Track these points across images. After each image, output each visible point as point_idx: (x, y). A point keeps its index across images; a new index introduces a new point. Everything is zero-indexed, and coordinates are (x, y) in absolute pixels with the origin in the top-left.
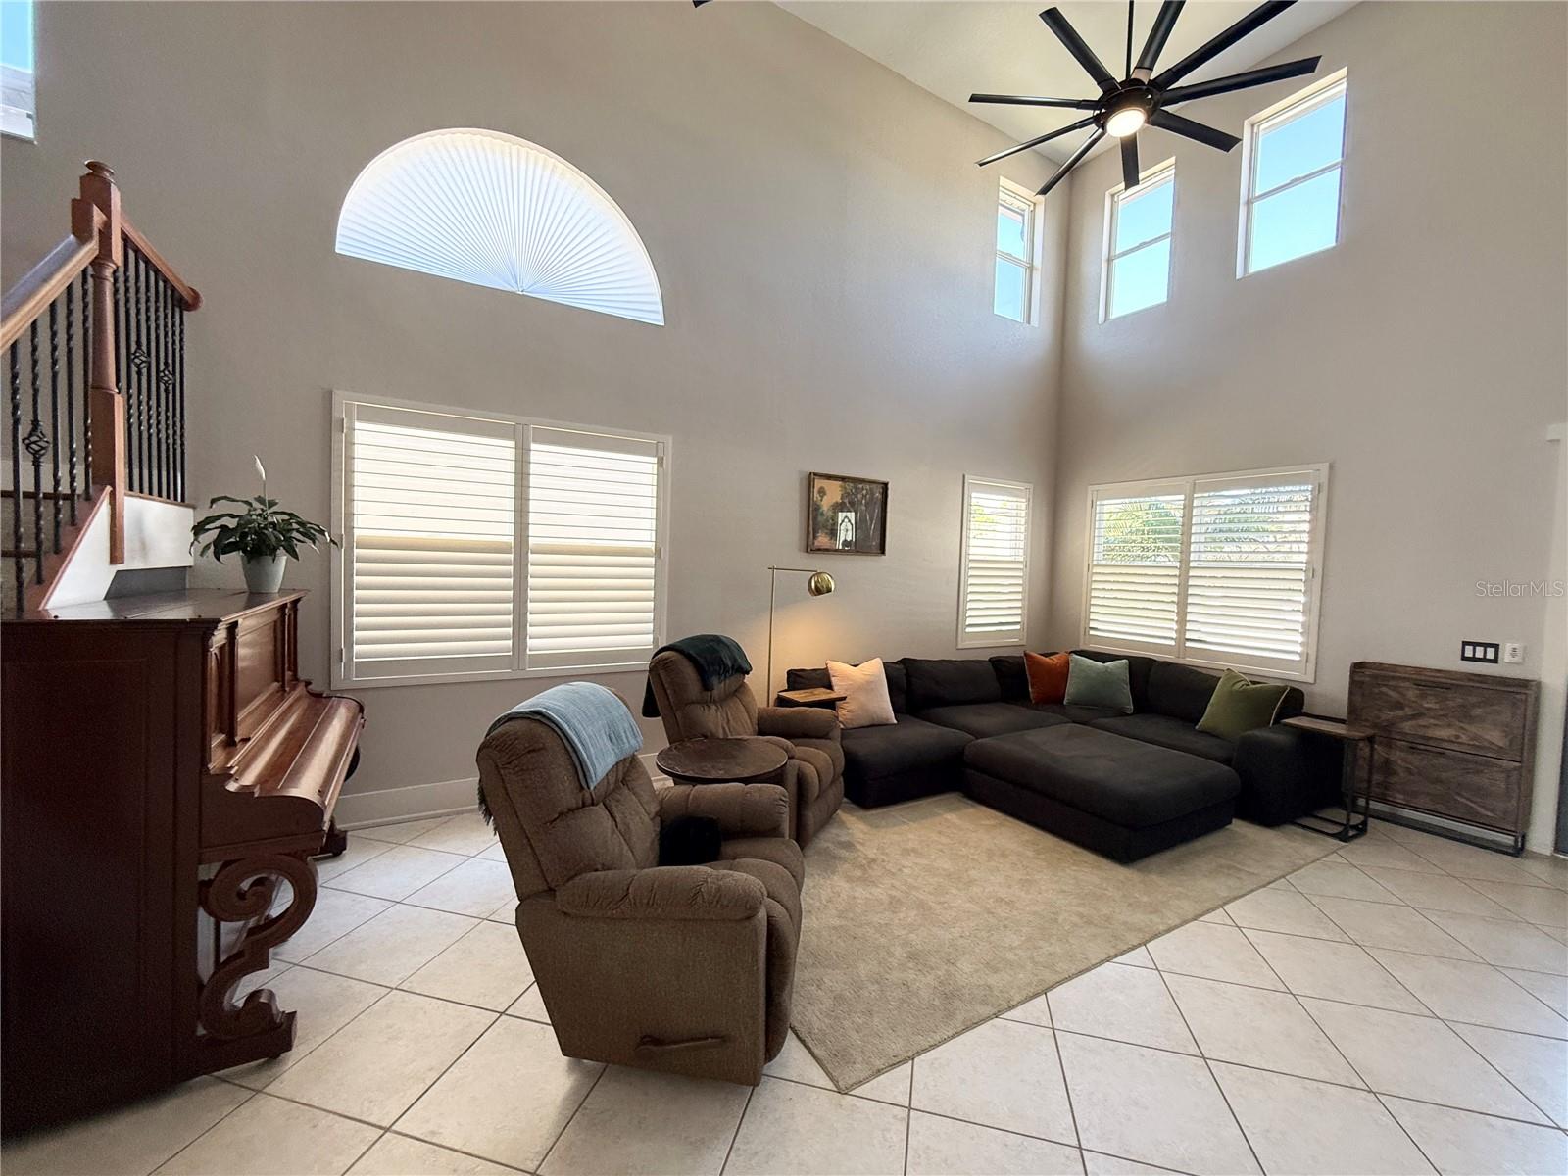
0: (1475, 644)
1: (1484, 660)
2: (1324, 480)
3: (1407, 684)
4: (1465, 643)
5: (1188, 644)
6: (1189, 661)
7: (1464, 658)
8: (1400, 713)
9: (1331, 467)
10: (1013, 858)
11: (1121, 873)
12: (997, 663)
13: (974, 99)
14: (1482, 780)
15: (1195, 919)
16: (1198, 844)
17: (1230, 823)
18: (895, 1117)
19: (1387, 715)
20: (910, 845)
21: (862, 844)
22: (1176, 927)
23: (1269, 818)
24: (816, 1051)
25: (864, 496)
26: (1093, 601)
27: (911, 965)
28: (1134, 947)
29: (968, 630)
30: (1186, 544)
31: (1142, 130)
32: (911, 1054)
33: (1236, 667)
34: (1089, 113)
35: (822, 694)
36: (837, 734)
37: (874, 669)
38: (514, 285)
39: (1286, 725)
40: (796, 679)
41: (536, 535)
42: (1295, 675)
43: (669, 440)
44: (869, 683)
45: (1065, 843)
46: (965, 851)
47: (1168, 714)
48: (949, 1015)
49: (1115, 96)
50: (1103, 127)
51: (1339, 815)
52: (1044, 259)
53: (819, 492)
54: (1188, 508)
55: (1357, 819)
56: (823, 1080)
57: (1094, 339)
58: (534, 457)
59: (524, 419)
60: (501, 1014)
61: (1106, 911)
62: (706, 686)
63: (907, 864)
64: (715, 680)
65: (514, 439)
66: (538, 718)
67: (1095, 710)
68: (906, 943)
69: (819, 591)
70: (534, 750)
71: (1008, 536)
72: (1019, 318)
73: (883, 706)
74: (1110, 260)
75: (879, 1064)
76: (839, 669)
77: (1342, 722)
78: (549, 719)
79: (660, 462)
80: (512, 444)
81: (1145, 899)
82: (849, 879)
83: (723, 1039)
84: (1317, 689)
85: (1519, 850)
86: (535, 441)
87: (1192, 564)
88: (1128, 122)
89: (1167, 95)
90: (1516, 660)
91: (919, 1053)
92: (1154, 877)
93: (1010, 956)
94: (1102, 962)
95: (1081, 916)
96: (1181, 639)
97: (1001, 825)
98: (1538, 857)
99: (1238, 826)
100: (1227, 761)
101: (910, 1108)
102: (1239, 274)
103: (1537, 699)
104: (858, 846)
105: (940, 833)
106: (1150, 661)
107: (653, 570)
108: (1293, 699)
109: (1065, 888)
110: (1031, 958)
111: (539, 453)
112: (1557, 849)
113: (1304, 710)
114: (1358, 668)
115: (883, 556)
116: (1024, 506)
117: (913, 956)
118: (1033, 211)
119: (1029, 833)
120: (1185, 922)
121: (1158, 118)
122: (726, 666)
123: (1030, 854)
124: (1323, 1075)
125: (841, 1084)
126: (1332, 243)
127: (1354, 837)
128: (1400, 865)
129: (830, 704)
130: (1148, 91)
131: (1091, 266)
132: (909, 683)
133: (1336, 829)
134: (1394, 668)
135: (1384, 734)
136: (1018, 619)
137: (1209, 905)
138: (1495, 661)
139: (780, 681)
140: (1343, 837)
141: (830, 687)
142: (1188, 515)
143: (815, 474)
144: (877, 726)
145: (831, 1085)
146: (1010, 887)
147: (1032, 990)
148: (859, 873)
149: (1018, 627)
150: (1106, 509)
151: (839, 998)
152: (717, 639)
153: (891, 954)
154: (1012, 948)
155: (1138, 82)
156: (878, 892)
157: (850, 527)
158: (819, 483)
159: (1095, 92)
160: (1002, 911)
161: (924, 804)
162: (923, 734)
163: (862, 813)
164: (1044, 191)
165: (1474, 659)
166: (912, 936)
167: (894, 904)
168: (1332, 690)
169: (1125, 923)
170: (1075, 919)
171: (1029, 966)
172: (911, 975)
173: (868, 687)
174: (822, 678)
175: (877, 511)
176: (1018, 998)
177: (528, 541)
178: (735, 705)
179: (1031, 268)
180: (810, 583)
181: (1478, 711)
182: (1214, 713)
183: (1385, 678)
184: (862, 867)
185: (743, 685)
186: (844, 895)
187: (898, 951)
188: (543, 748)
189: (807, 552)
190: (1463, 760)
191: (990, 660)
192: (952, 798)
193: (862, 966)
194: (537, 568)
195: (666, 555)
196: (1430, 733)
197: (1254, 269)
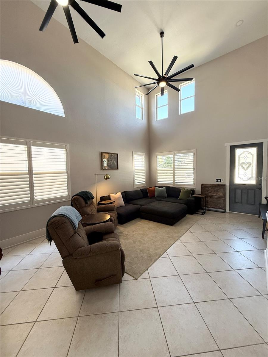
0: (218, 179)
1: (219, 182)
2: (195, 152)
3: (209, 187)
4: (216, 179)
5: (175, 183)
6: (176, 186)
7: (216, 182)
8: (208, 192)
9: (196, 150)
10: (153, 228)
11: (172, 227)
12: (141, 190)
13: (134, 75)
14: (220, 201)
15: (185, 233)
16: (182, 220)
17: (186, 215)
18: (148, 280)
19: (207, 192)
20: (134, 230)
21: (124, 232)
22: (183, 235)
23: (192, 213)
24: (129, 273)
25: (113, 157)
26: (158, 176)
27: (141, 253)
28: (178, 240)
29: (135, 184)
30: (174, 164)
31: (165, 86)
32: (147, 268)
33: (184, 187)
34: (156, 81)
35: (109, 201)
36: (115, 209)
37: (119, 194)
38: (23, 104)
39: (193, 196)
40: (102, 199)
41: (35, 170)
42: (192, 187)
43: (68, 145)
44: (119, 197)
45: (161, 224)
46: (144, 229)
47: (173, 197)
48: (151, 260)
49: (161, 79)
50: (159, 85)
51: (202, 211)
52: (144, 107)
53: (104, 156)
54: (174, 157)
55: (204, 211)
56: (132, 278)
57: (155, 124)
58: (32, 150)
59: (29, 140)
60: (54, 288)
61: (172, 235)
62: (86, 203)
63: (134, 234)
64: (88, 201)
65: (26, 145)
66: (62, 215)
67: (161, 198)
68: (139, 249)
69: (107, 179)
70: (63, 223)
71: (141, 164)
72: (140, 118)
73: (122, 202)
74: (157, 108)
75: (142, 272)
76: (112, 195)
77: (200, 194)
78: (65, 215)
79: (66, 150)
80: (26, 146)
81: (177, 231)
82: (124, 239)
83: (114, 275)
84: (196, 189)
85: (225, 212)
86: (33, 146)
87: (175, 168)
88: (163, 84)
89: (169, 80)
90: (223, 181)
91: (148, 268)
92: (177, 227)
93: (158, 246)
94: (173, 244)
95: (168, 236)
96: (174, 182)
97: (149, 223)
98: (227, 212)
99: (188, 215)
100: (185, 204)
101: (150, 278)
102: (180, 114)
103: (226, 187)
104: (123, 232)
105: (138, 226)
106: (169, 187)
107: (66, 177)
108: (193, 192)
109: (164, 232)
110: (162, 246)
111: (34, 149)
112: (229, 211)
113: (195, 193)
114: (202, 185)
115: (118, 170)
116: (144, 158)
117: (141, 251)
118: (142, 97)
119: (155, 223)
120: (184, 234)
121: (168, 85)
122: (90, 198)
123: (156, 227)
124: (209, 253)
125: (136, 278)
126: (194, 110)
127: (204, 214)
128: (211, 217)
129: (111, 203)
130: (166, 79)
131: (153, 109)
132: (126, 196)
133: (202, 213)
134: (207, 184)
135: (207, 196)
136: (144, 181)
137: (187, 230)
138: (220, 182)
139: (99, 200)
140: (203, 214)
141: (110, 199)
142: (174, 159)
143: (103, 152)
144: (121, 207)
145: (135, 279)
146: (154, 234)
147: (164, 252)
148: (125, 238)
149: (144, 182)
150: (159, 158)
151: (130, 263)
152: (86, 192)
153: (137, 252)
154: (158, 245)
155: (165, 77)
156: (130, 240)
157: (106, 163)
158: (104, 154)
159: (157, 78)
160: (154, 239)
161: (133, 221)
162: (131, 207)
163: (122, 225)
164: (147, 95)
165: (218, 182)
166: (140, 247)
167: (134, 242)
168: (198, 189)
169: (175, 236)
170: (167, 237)
171: (162, 248)
172: (142, 255)
173: (118, 198)
174: (108, 198)
175: (116, 160)
176: (162, 254)
177: (32, 172)
178: (92, 206)
179: (142, 108)
180: (105, 176)
181: (219, 190)
182: (181, 195)
183: (206, 186)
184: (125, 236)
185: (93, 202)
186: (124, 243)
187: (138, 251)
188: (65, 222)
189: (102, 170)
190: (217, 198)
191: (140, 190)
192: (138, 219)
193: (132, 255)
194: (35, 178)
195: (69, 172)
196: (213, 195)
197: (182, 113)
